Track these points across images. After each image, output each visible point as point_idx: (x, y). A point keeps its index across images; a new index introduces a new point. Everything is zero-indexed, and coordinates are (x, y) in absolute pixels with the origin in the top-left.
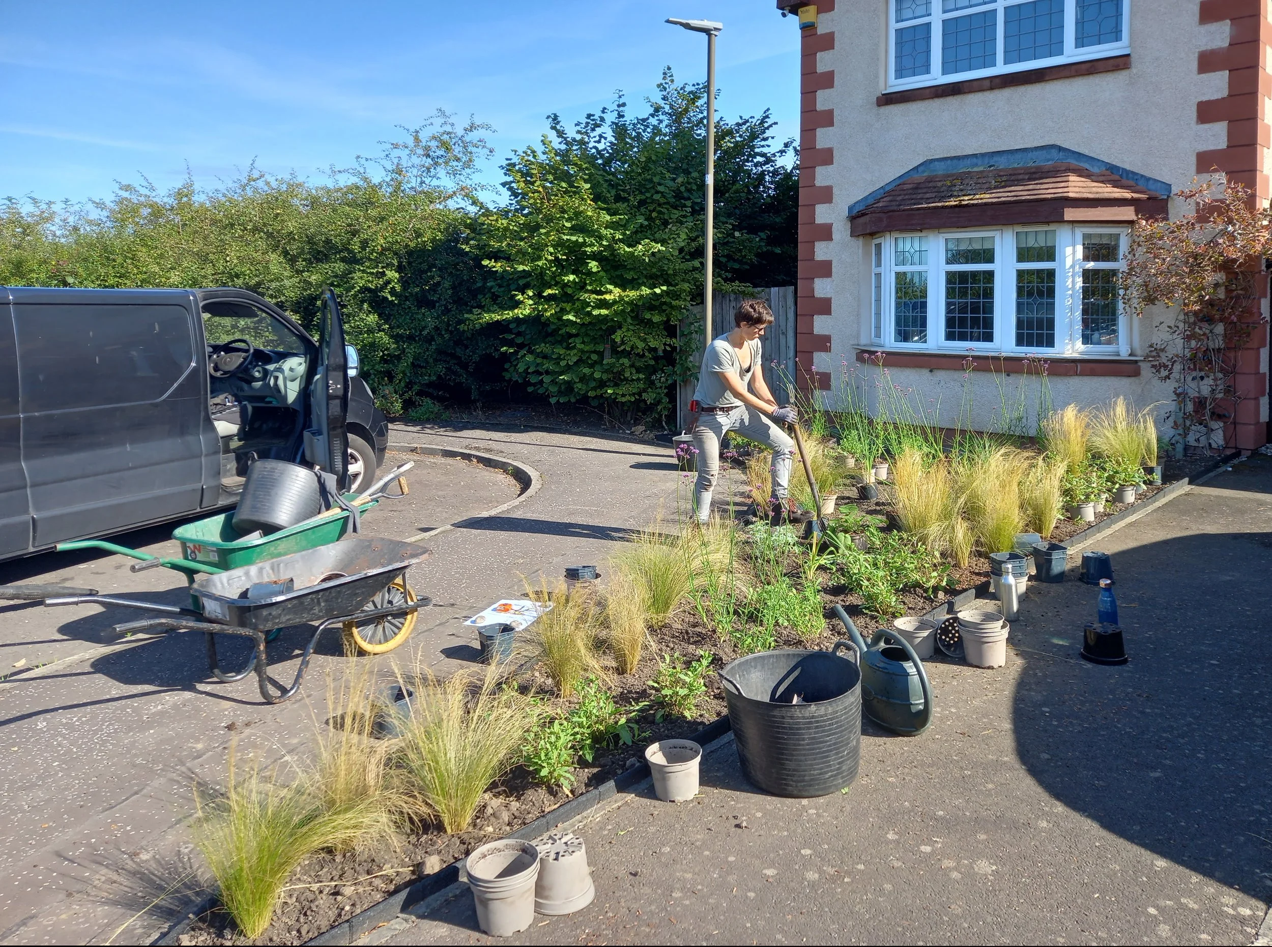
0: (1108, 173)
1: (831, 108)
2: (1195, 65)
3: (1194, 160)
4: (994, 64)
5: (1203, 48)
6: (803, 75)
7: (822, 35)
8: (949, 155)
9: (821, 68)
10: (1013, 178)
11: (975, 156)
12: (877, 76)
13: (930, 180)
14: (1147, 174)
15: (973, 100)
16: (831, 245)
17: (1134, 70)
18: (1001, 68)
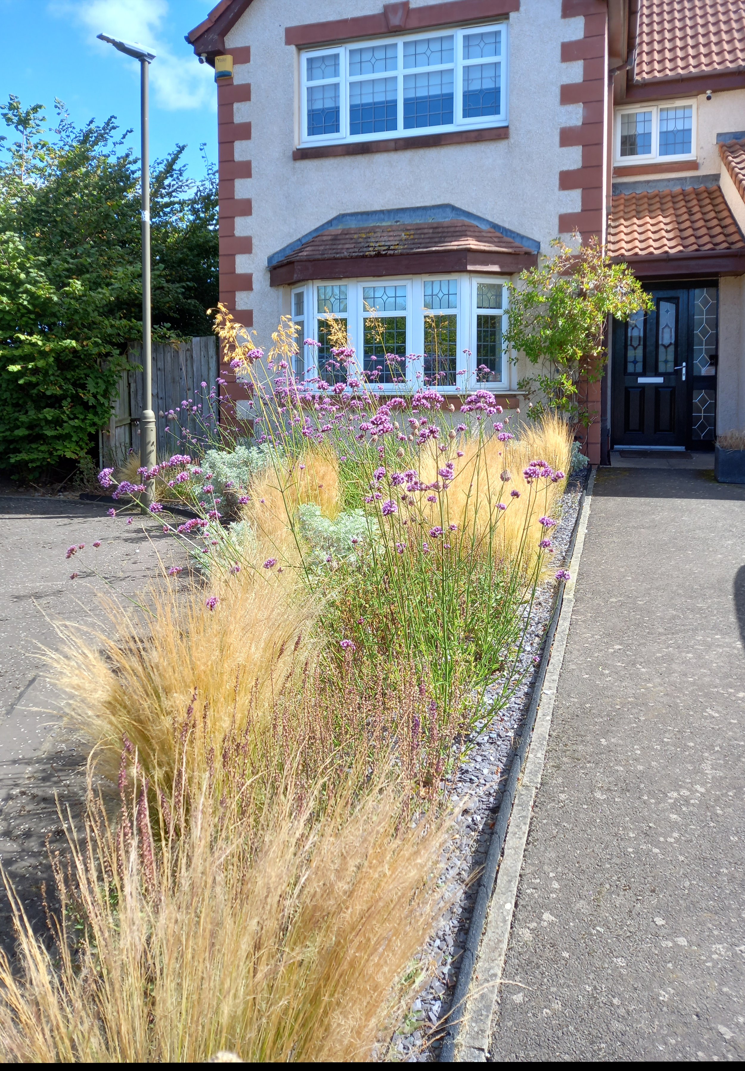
0: (492, 230)
1: (248, 159)
2: (557, 139)
3: (556, 221)
4: (395, 128)
5: (563, 125)
6: (220, 124)
7: (239, 86)
8: (359, 210)
9: (238, 119)
10: (419, 232)
11: (382, 212)
12: (292, 131)
13: (345, 233)
14: (522, 232)
15: (380, 159)
16: (252, 295)
17: (512, 140)
18: (401, 132)
